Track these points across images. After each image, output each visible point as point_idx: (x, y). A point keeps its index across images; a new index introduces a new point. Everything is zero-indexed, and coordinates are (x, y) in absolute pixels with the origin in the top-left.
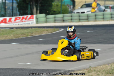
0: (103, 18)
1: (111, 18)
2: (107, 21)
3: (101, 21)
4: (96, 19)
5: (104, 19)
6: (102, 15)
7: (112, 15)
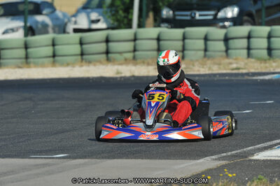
0: (51, 54)
1: (82, 54)
2: (68, 65)
3: (43, 66)
4: (27, 57)
5: (56, 58)
6: (51, 43)
7: (85, 44)
